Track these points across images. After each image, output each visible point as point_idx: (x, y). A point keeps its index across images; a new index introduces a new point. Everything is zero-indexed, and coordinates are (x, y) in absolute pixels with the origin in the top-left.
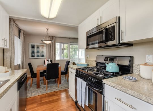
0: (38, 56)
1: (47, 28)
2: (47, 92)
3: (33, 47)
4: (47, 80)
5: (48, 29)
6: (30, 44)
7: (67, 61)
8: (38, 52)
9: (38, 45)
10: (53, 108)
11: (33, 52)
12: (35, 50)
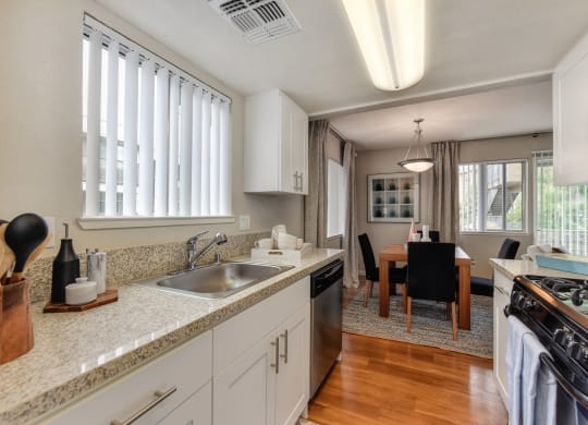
0: (393, 214)
1: (417, 119)
2: (409, 339)
3: (379, 187)
4: (409, 299)
5: (419, 122)
6: (371, 178)
7: (507, 240)
8: (393, 201)
9: (393, 180)
10: (414, 398)
11: (379, 201)
12: (385, 195)
